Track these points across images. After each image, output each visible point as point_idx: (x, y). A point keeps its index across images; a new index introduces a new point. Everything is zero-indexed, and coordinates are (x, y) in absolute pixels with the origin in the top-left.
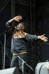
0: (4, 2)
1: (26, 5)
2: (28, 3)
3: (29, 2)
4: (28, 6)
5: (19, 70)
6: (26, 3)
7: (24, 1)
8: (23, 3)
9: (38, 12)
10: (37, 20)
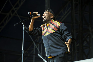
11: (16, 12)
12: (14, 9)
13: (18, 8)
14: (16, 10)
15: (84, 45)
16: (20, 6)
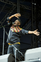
0: (12, 7)
1: (29, 9)
2: (30, 8)
3: (32, 7)
4: (31, 10)
5: (13, 56)
6: (29, 8)
7: (28, 7)
8: (27, 8)
9: (39, 15)
10: (38, 20)
11: (2, 24)
12: (1, 23)
13: (3, 23)
14: (2, 23)
15: (38, 43)
16: (4, 21)
